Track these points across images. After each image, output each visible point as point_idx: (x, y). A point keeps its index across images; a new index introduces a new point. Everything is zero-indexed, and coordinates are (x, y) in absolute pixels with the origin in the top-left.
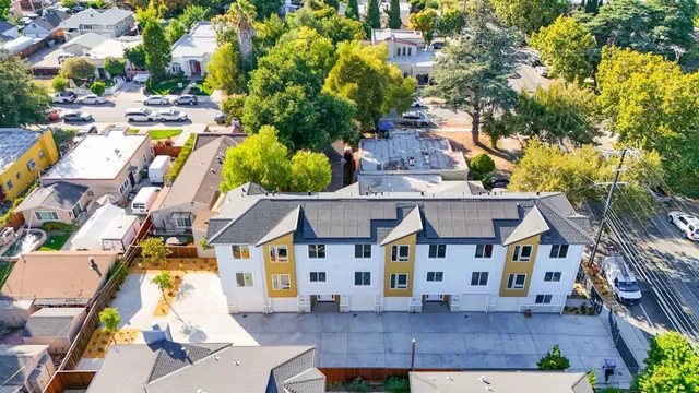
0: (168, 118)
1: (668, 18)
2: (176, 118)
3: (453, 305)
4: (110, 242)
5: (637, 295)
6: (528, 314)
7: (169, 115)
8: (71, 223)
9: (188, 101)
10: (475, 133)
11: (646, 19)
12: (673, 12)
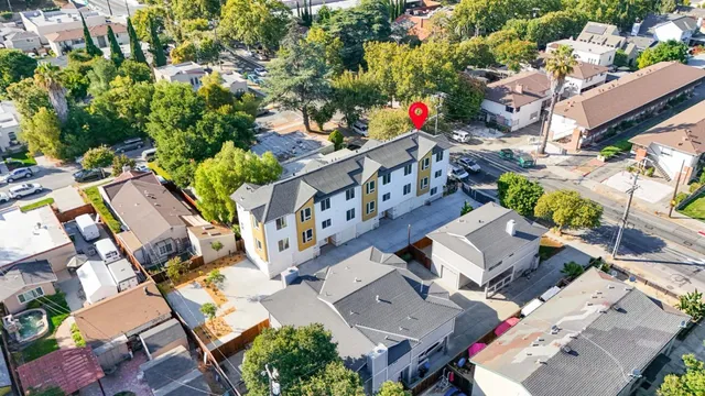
0: (23, 193)
1: (376, 18)
2: (32, 191)
3: (395, 214)
4: (126, 283)
5: (466, 174)
6: (428, 204)
7: (23, 190)
8: (55, 293)
9: (23, 174)
10: (306, 123)
11: (365, 21)
12: (377, 14)
